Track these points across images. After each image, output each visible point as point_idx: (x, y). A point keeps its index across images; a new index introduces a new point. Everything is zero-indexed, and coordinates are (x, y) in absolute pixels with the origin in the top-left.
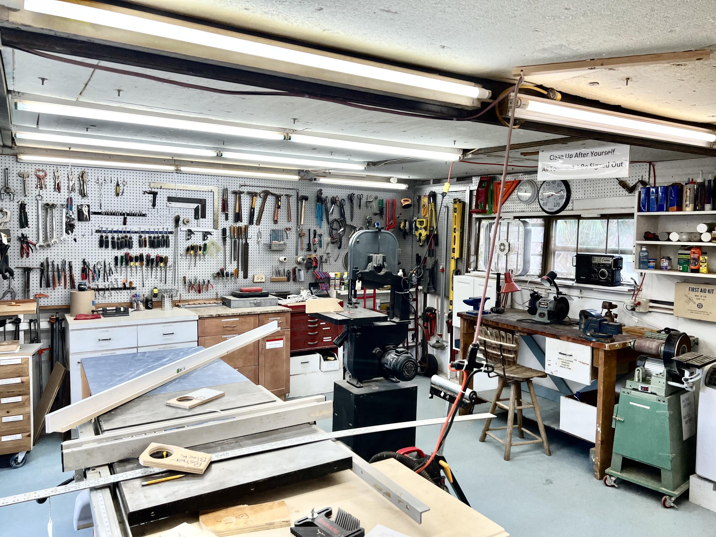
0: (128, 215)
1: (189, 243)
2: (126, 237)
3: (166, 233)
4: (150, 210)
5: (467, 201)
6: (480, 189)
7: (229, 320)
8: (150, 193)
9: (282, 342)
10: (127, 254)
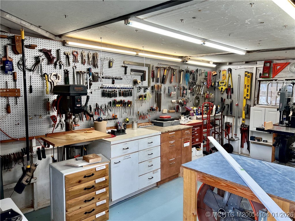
0: (115, 79)
1: (140, 94)
2: (115, 91)
3: (131, 88)
4: (124, 76)
5: (254, 72)
6: (265, 67)
7: (172, 133)
8: (124, 67)
9: (189, 143)
10: (115, 100)
